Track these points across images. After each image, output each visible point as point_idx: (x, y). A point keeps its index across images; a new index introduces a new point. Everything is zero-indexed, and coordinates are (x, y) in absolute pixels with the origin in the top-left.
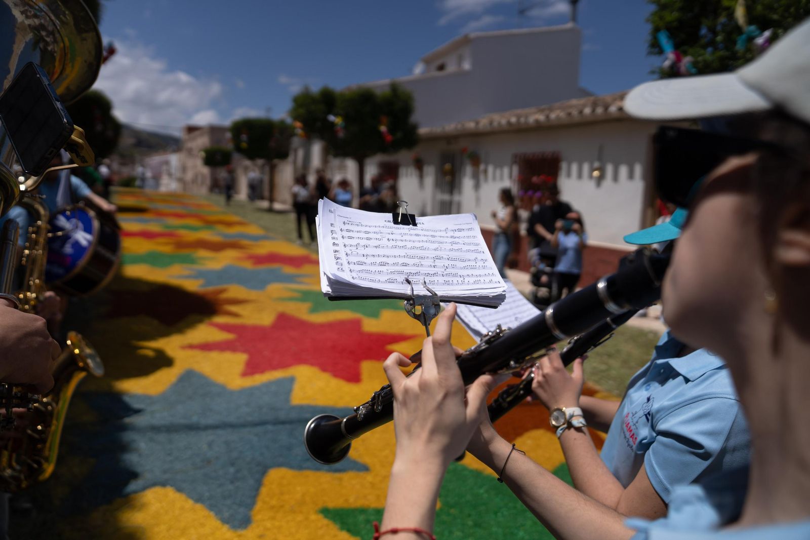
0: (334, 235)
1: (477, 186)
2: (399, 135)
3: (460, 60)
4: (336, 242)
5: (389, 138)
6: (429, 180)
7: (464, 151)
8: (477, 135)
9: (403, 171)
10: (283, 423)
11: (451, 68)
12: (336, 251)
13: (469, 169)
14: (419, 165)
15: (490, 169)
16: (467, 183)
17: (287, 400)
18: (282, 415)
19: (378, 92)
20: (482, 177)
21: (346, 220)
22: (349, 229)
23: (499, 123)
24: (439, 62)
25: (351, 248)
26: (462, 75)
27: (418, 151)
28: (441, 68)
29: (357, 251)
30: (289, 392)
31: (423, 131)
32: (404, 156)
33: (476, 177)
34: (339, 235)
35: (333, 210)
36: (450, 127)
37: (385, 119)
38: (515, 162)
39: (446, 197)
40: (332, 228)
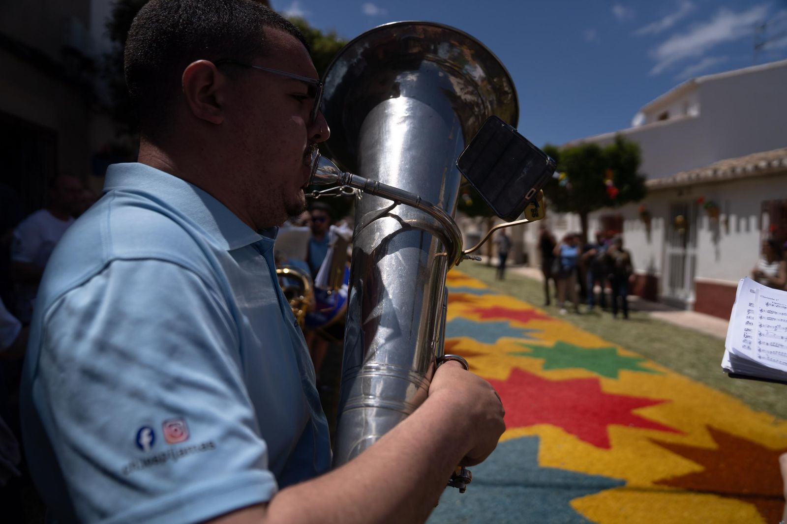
0: (750, 315)
1: (716, 238)
2: (626, 188)
3: (686, 107)
4: (750, 321)
5: (615, 191)
6: (658, 234)
7: (700, 201)
8: (715, 183)
9: (627, 225)
10: (534, 486)
11: (676, 117)
12: (748, 330)
13: (705, 221)
14: (646, 218)
15: (733, 220)
16: (704, 236)
17: (535, 461)
18: (532, 477)
19: (603, 146)
20: (722, 228)
21: (770, 302)
22: (771, 310)
23: (744, 170)
24: (661, 112)
25: (769, 329)
26: (690, 122)
27: (646, 203)
28: (664, 117)
29: (775, 332)
30: (535, 452)
31: (651, 182)
32: (630, 209)
33: (715, 229)
34: (756, 315)
35: (755, 290)
36: (681, 177)
37: (610, 173)
38: (764, 210)
39: (678, 251)
40: (750, 308)
